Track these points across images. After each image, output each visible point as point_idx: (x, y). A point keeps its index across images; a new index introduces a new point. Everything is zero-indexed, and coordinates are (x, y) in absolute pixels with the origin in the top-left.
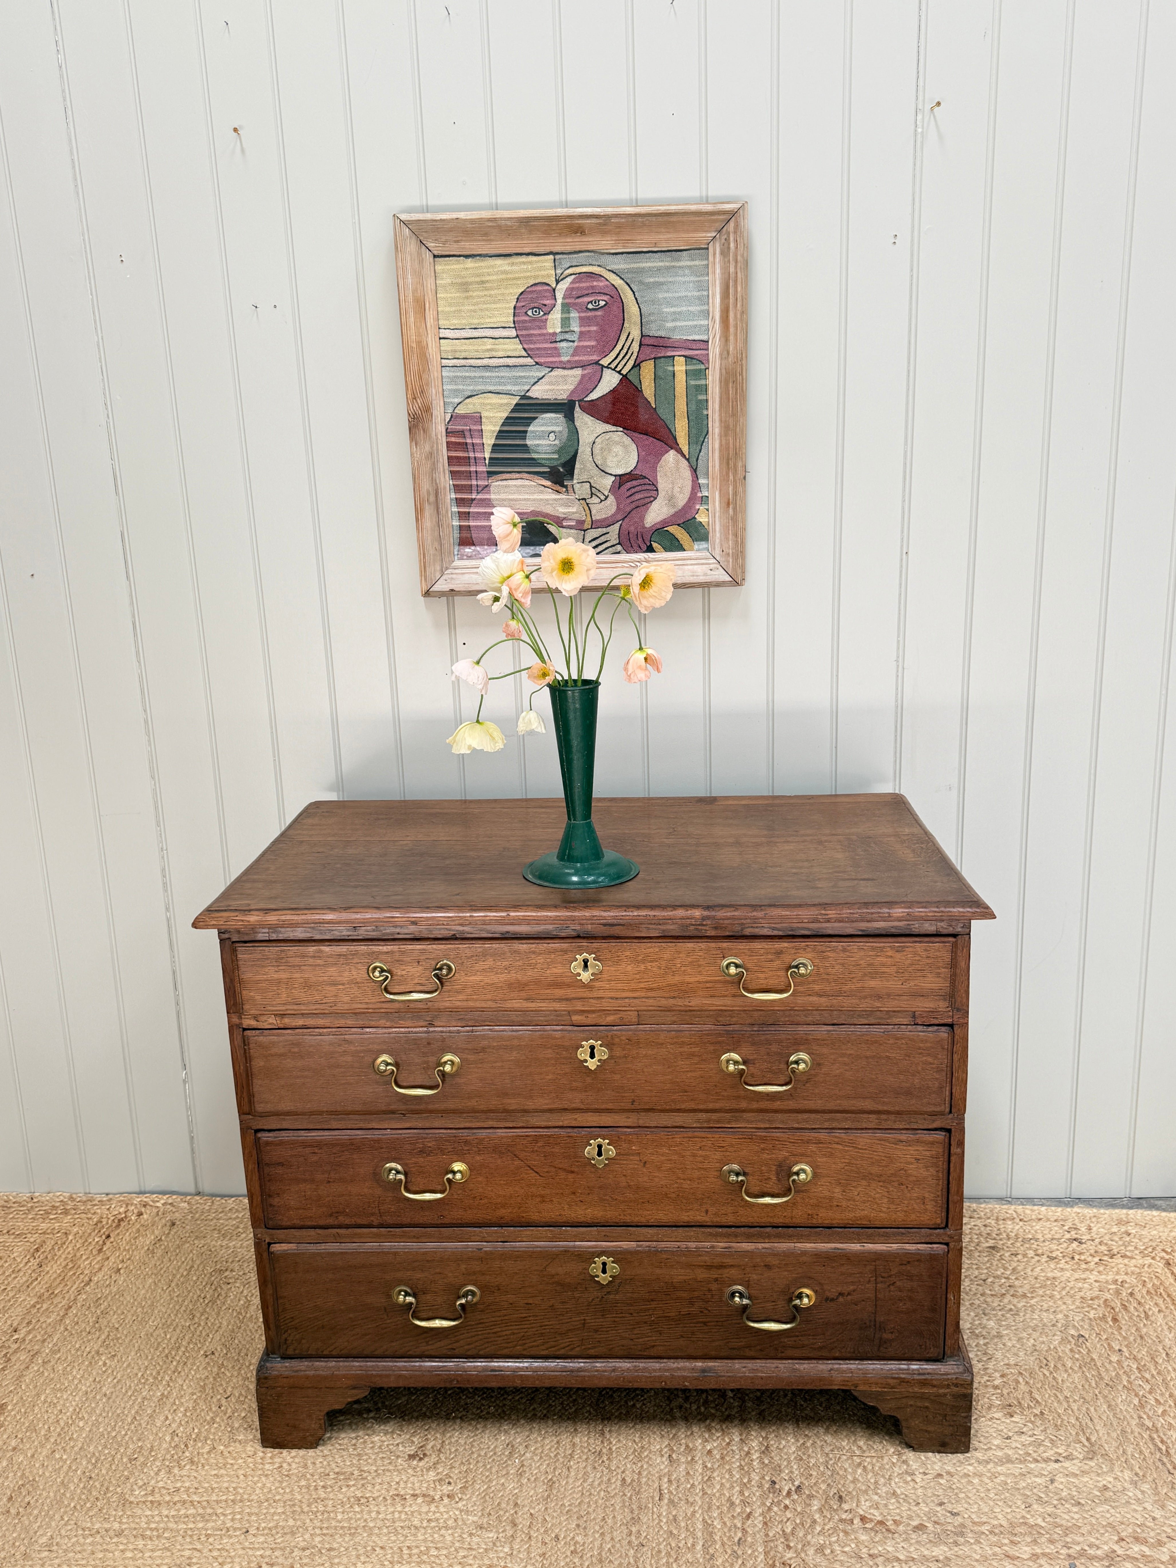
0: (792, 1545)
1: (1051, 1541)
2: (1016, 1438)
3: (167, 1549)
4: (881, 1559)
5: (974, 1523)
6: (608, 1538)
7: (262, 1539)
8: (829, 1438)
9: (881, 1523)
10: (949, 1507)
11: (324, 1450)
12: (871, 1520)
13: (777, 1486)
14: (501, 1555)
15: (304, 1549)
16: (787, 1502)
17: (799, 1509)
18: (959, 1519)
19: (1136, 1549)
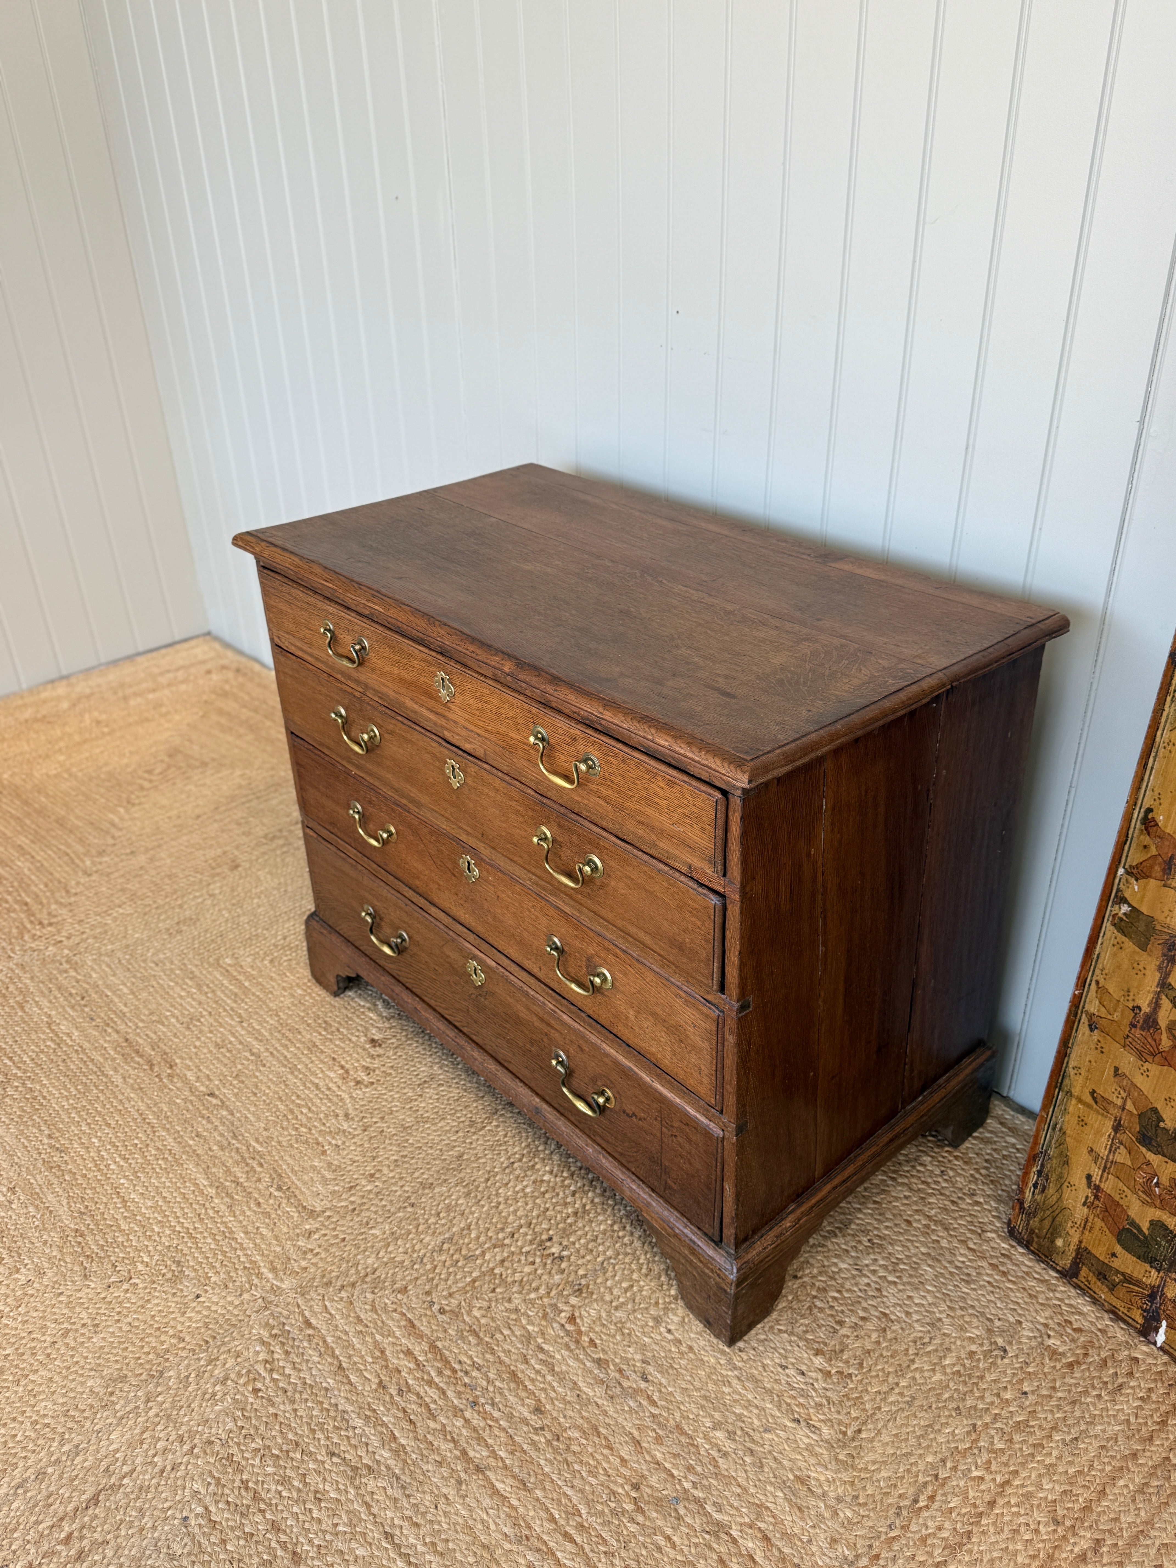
0: (498, 1290)
1: (690, 1469)
2: (791, 1372)
3: (200, 1003)
4: (541, 1356)
5: (649, 1398)
6: (400, 1183)
7: (243, 1032)
8: (637, 1244)
9: (580, 1333)
10: (651, 1369)
11: (337, 1002)
12: (575, 1324)
13: (548, 1244)
14: (334, 1142)
15: (252, 1054)
16: (538, 1260)
17: (539, 1272)
18: (643, 1385)
19: (750, 1545)
